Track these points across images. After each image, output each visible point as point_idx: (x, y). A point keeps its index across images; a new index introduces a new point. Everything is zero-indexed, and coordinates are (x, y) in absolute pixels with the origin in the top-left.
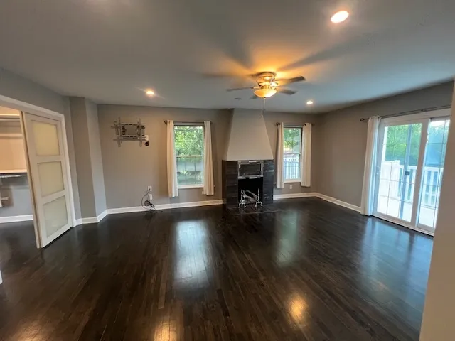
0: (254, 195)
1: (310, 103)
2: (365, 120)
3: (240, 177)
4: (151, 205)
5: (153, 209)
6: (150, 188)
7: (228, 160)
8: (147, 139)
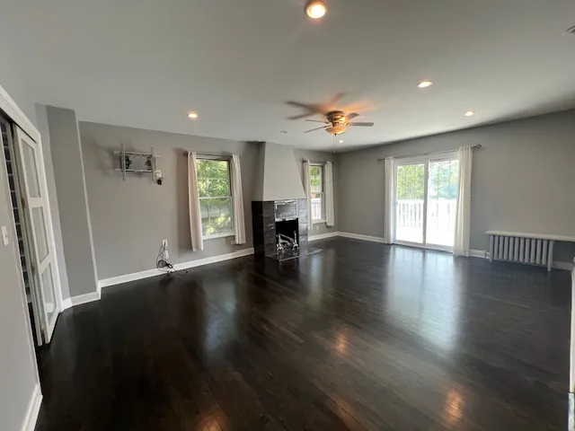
0: (291, 239)
1: (341, 141)
2: (382, 161)
3: (277, 220)
4: (167, 265)
5: (170, 270)
6: (165, 241)
7: (265, 200)
8: (159, 176)
